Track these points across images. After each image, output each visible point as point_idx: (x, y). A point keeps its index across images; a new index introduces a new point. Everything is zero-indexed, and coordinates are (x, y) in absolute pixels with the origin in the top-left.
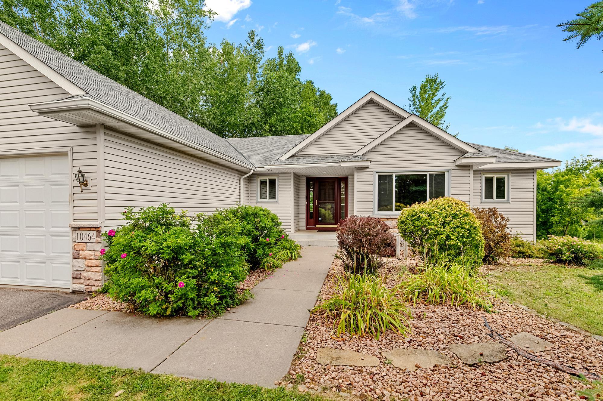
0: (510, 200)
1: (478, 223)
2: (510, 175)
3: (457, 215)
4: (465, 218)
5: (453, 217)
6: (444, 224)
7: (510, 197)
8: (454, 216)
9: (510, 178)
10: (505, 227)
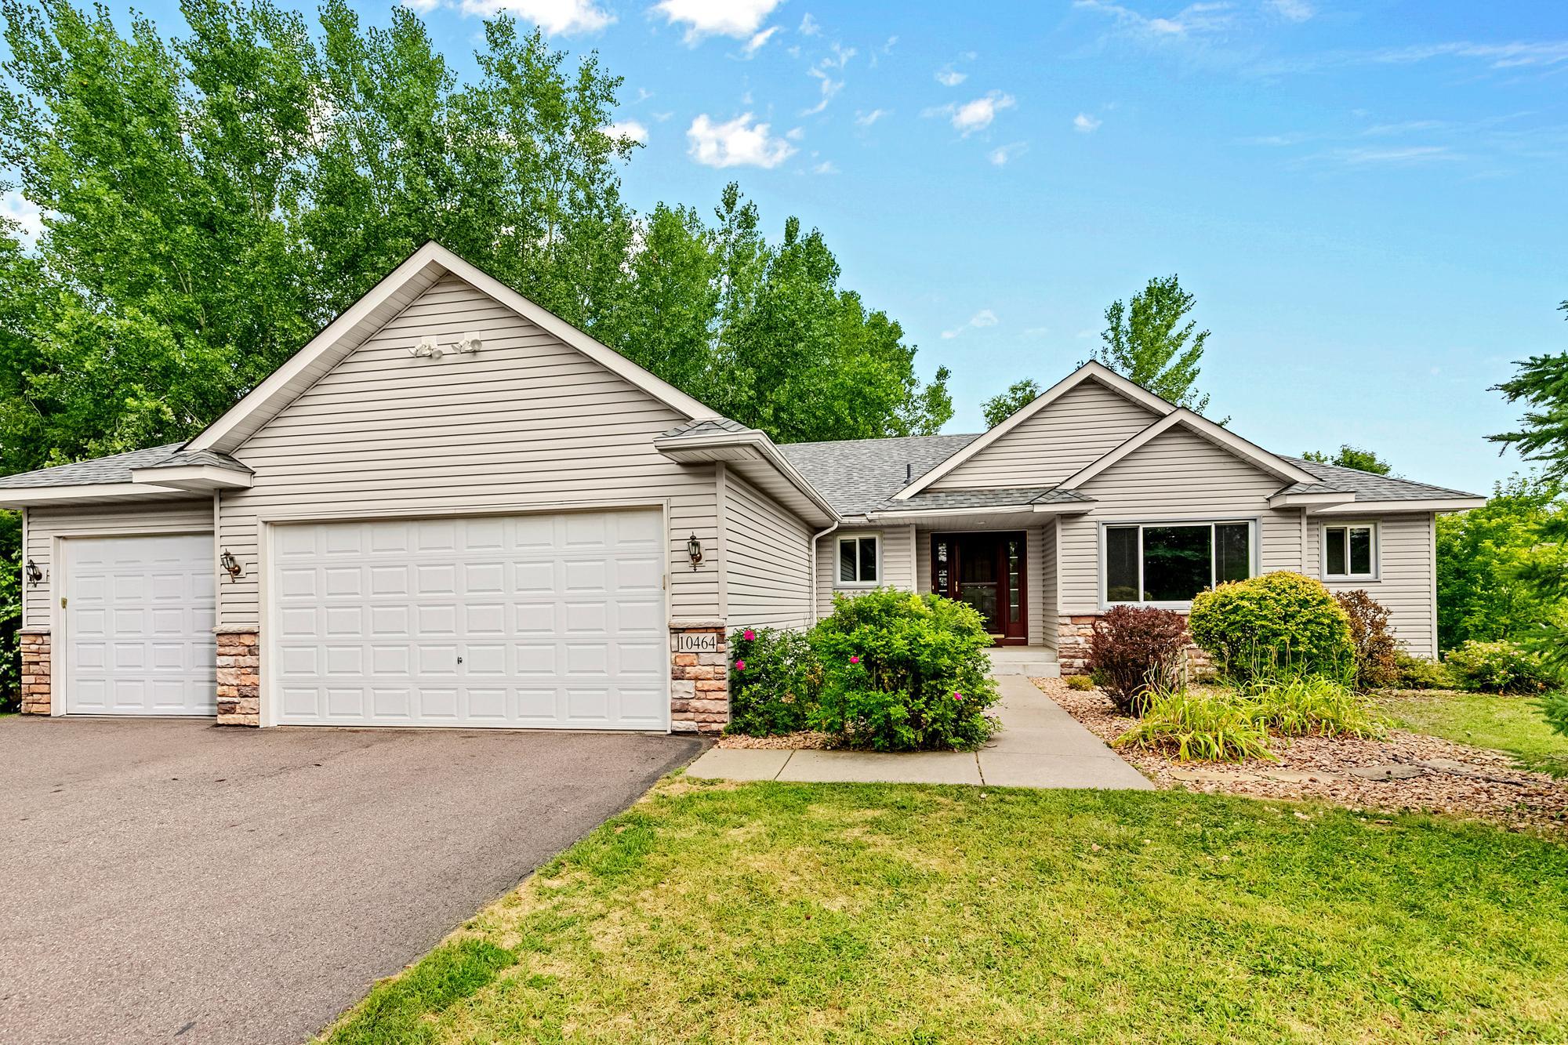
0: (1382, 576)
1: (1344, 615)
2: (1380, 526)
3: (1307, 602)
4: (1323, 607)
5: (1301, 606)
6: (1285, 618)
7: (1382, 569)
8: (1303, 604)
9: (1380, 530)
10: (1383, 624)
